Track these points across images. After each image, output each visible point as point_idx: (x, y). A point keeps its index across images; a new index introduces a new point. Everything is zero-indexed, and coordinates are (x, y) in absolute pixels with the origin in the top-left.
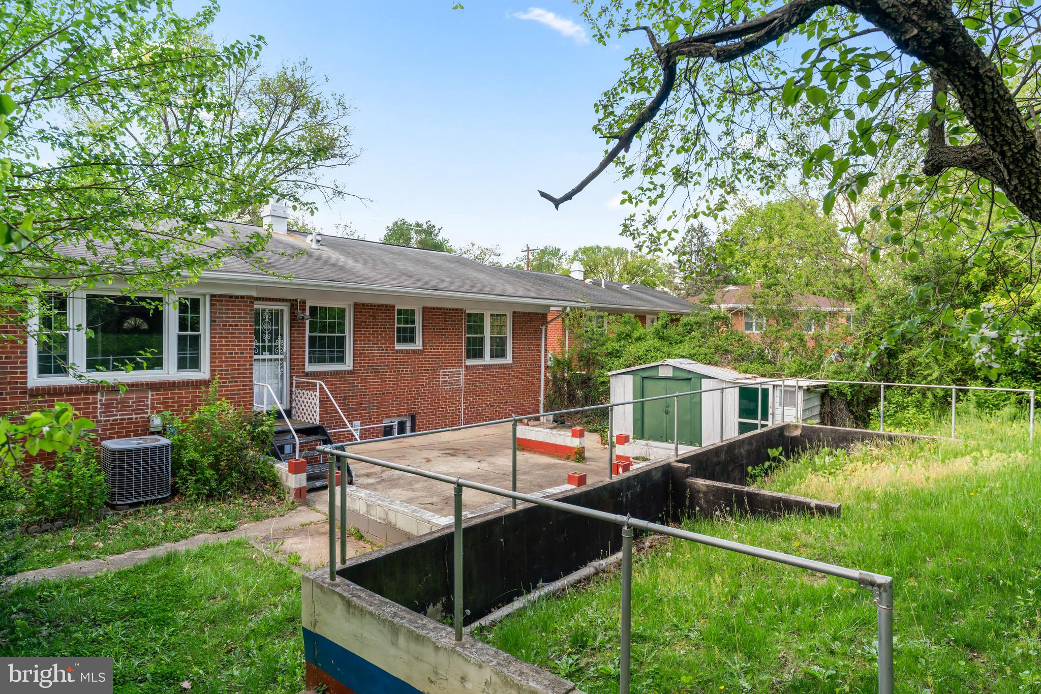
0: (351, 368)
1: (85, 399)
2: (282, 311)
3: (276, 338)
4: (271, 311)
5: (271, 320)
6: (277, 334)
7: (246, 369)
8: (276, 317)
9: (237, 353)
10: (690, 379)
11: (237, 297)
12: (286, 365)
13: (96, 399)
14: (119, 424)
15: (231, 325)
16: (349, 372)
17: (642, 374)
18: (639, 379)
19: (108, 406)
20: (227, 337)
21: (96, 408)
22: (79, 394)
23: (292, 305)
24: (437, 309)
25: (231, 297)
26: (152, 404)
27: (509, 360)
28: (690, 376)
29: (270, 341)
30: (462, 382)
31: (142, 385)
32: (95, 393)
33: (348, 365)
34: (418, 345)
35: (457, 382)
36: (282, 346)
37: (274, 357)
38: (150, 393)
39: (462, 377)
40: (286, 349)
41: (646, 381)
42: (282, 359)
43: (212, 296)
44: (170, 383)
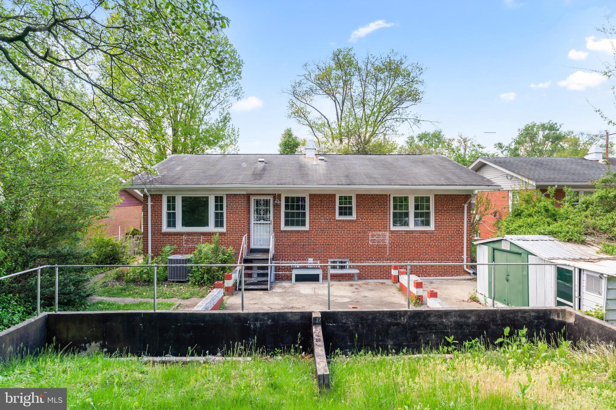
0: (308, 229)
1: (179, 238)
2: (270, 200)
3: (267, 213)
4: (264, 200)
5: (264, 204)
6: (267, 211)
7: (242, 228)
8: (267, 203)
9: (237, 221)
10: (520, 254)
11: (237, 195)
12: (272, 226)
13: (183, 238)
14: (190, 248)
15: (234, 208)
16: (306, 231)
17: (493, 245)
18: (491, 249)
19: (187, 241)
20: (233, 213)
21: (183, 241)
22: (177, 235)
23: (274, 197)
24: (367, 195)
25: (235, 195)
26: (203, 241)
27: (432, 227)
28: (520, 251)
29: (264, 214)
30: (387, 242)
31: (198, 233)
32: (182, 235)
33: (307, 228)
34: (354, 217)
35: (383, 241)
36: (269, 217)
37: (265, 222)
38: (202, 237)
39: (387, 238)
40: (272, 218)
41: (496, 252)
42: (269, 224)
43: (227, 195)
44: (209, 233)
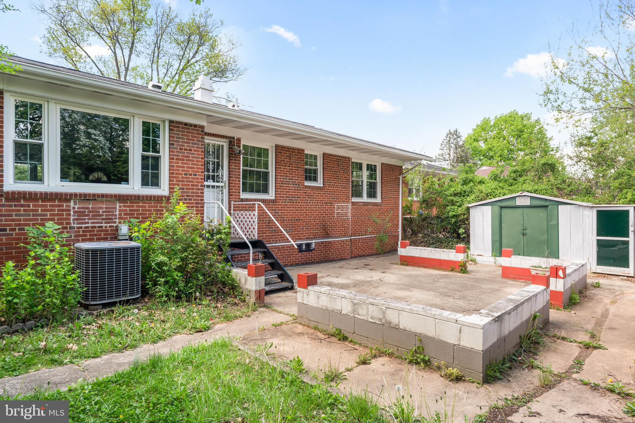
0: (273, 198)
1: (59, 206)
2: (223, 146)
3: (218, 169)
4: (214, 146)
5: (214, 152)
6: (218, 166)
7: (198, 189)
8: (218, 151)
9: (191, 175)
10: (546, 207)
11: (191, 125)
12: (226, 191)
13: (69, 206)
14: (90, 231)
15: (186, 150)
16: (273, 201)
17: (500, 204)
18: (497, 208)
19: (80, 214)
20: (183, 160)
21: (69, 215)
22: (54, 201)
23: (230, 142)
24: (333, 155)
25: (186, 124)
26: (120, 214)
27: (378, 200)
28: (547, 204)
29: (213, 171)
30: (350, 215)
31: (111, 196)
32: (69, 201)
33: (271, 195)
34: (319, 183)
35: (346, 214)
36: (222, 175)
37: (216, 184)
38: (118, 205)
39: (350, 211)
40: (226, 178)
41: (504, 211)
42: (222, 187)
43: (171, 122)
44: (135, 196)
